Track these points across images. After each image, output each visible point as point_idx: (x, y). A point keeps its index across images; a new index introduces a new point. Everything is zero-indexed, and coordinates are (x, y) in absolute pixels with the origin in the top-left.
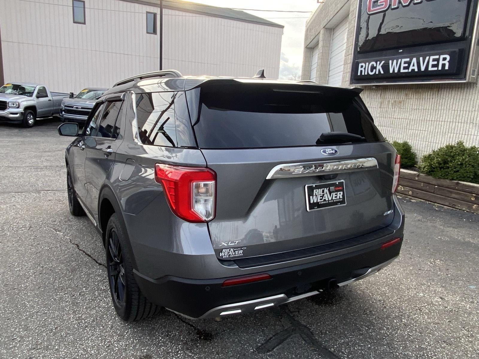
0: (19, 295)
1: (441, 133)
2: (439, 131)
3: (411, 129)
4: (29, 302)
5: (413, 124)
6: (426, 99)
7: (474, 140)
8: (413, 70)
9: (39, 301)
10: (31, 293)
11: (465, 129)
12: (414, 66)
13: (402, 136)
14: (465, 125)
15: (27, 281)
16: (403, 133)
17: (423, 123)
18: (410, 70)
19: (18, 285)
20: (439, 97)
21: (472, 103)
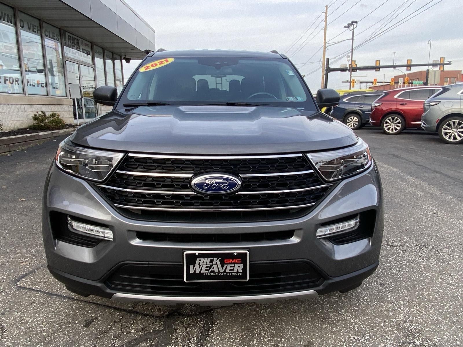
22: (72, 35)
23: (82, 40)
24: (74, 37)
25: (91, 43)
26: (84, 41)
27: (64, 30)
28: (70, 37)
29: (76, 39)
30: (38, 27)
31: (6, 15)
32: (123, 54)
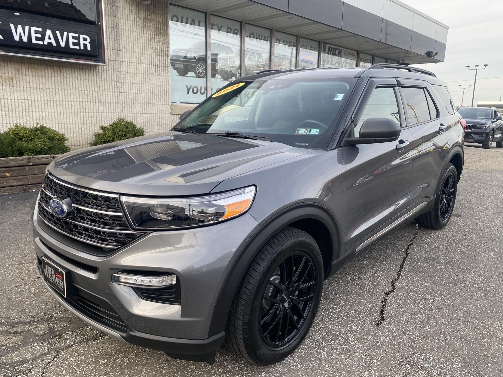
0: (495, 262)
1: (73, 113)
2: (71, 111)
3: (36, 112)
4: (490, 255)
5: (37, 105)
6: (47, 77)
7: (105, 116)
8: (50, 44)
9: (483, 253)
10: (485, 259)
11: (95, 107)
12: (50, 38)
13: (25, 120)
14: (94, 104)
15: (481, 269)
16: (24, 117)
17: (49, 104)
18: (46, 43)
19: (491, 270)
20: (62, 76)
21: (95, 83)
22: (333, 47)
23: (346, 49)
24: (336, 47)
25: (357, 51)
26: (349, 51)
27: (324, 42)
28: (330, 49)
29: (338, 49)
30: (294, 43)
31: (263, 37)
32: (401, 59)
